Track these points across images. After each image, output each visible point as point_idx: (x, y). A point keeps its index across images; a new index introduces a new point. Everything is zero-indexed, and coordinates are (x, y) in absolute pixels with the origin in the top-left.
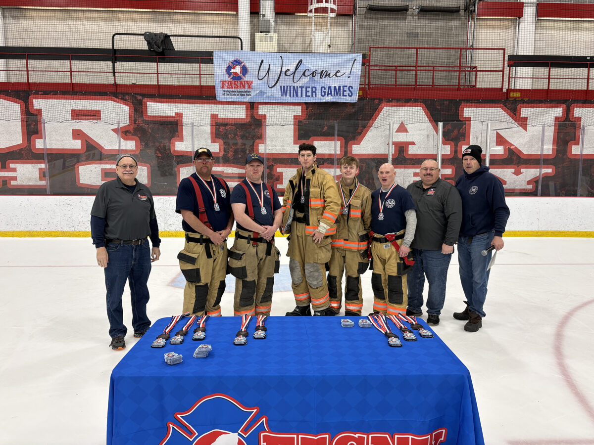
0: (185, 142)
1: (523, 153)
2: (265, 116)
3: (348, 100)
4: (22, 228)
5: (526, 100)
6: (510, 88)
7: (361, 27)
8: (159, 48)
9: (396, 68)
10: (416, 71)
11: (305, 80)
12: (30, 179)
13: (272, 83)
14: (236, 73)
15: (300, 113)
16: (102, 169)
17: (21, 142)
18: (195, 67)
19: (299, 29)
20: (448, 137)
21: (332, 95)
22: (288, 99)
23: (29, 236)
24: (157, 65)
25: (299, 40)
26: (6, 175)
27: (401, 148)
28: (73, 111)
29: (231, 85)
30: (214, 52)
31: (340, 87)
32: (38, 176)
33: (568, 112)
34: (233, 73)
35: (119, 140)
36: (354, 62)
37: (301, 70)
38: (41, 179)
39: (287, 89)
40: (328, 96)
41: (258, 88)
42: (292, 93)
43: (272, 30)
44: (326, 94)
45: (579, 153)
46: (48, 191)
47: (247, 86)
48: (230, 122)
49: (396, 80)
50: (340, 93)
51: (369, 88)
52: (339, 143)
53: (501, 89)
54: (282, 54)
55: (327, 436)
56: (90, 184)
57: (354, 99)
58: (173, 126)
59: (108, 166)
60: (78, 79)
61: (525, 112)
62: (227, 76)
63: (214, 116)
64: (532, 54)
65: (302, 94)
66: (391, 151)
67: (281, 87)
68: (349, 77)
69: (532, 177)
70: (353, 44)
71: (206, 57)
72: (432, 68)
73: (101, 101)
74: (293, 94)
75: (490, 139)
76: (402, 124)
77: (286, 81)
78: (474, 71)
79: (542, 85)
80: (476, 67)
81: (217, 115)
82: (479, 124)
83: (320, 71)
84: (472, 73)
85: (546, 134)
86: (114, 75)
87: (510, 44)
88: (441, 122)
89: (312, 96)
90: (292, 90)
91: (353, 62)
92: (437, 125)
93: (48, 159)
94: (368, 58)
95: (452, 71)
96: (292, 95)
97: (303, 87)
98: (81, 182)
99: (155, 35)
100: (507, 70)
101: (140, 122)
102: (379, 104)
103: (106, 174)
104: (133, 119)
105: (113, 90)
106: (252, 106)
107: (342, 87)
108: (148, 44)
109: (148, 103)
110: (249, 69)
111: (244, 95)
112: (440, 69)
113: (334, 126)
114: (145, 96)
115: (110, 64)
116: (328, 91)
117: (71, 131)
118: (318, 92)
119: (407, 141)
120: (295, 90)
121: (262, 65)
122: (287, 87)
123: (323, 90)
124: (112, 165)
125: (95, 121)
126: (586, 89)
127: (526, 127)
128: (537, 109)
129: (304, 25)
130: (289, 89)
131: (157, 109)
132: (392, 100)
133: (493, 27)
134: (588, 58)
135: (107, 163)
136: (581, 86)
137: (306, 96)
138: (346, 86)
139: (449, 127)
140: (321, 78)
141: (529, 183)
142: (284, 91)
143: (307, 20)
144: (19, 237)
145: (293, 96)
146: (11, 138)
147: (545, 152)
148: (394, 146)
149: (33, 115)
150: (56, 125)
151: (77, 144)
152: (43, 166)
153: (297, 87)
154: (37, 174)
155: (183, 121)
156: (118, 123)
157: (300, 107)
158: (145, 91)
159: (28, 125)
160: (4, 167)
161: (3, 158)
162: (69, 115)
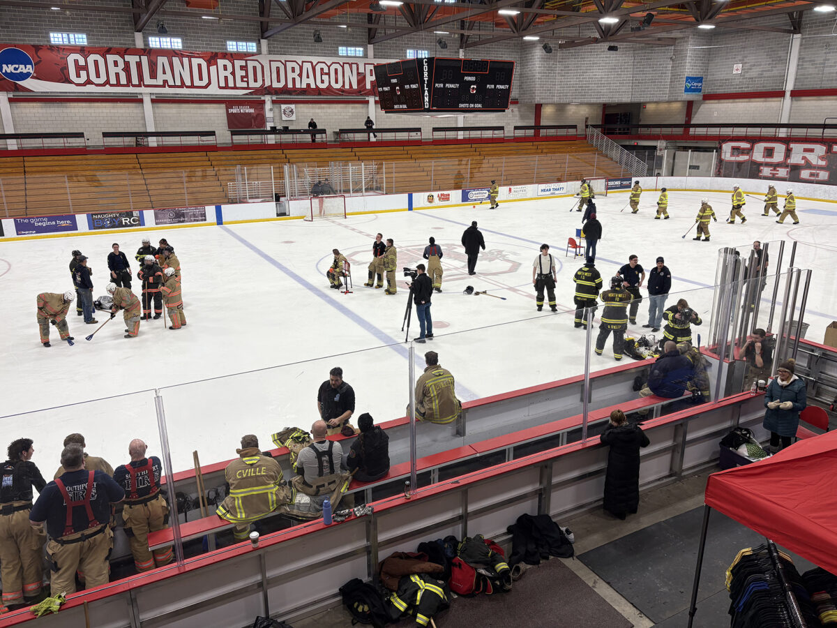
12: (783, 175)
17: (783, 160)
26: (775, 173)
28: (804, 149)
35: (820, 161)
38: (786, 175)
46: (788, 180)
59: (812, 171)
60: (808, 136)
73: (815, 145)
86: (823, 134)
93: (791, 167)
98: (801, 177)
101: (829, 154)
104: (827, 152)
105: (821, 140)
109: (834, 146)
115: (822, 130)
117: (802, 157)
125: (812, 153)
146: (780, 158)
149: (789, 150)
150: (797, 154)
152: (788, 170)
156: (821, 154)
158: (834, 140)
159: (787, 154)
160: (775, 169)
161: (776, 166)
162: (802, 151)
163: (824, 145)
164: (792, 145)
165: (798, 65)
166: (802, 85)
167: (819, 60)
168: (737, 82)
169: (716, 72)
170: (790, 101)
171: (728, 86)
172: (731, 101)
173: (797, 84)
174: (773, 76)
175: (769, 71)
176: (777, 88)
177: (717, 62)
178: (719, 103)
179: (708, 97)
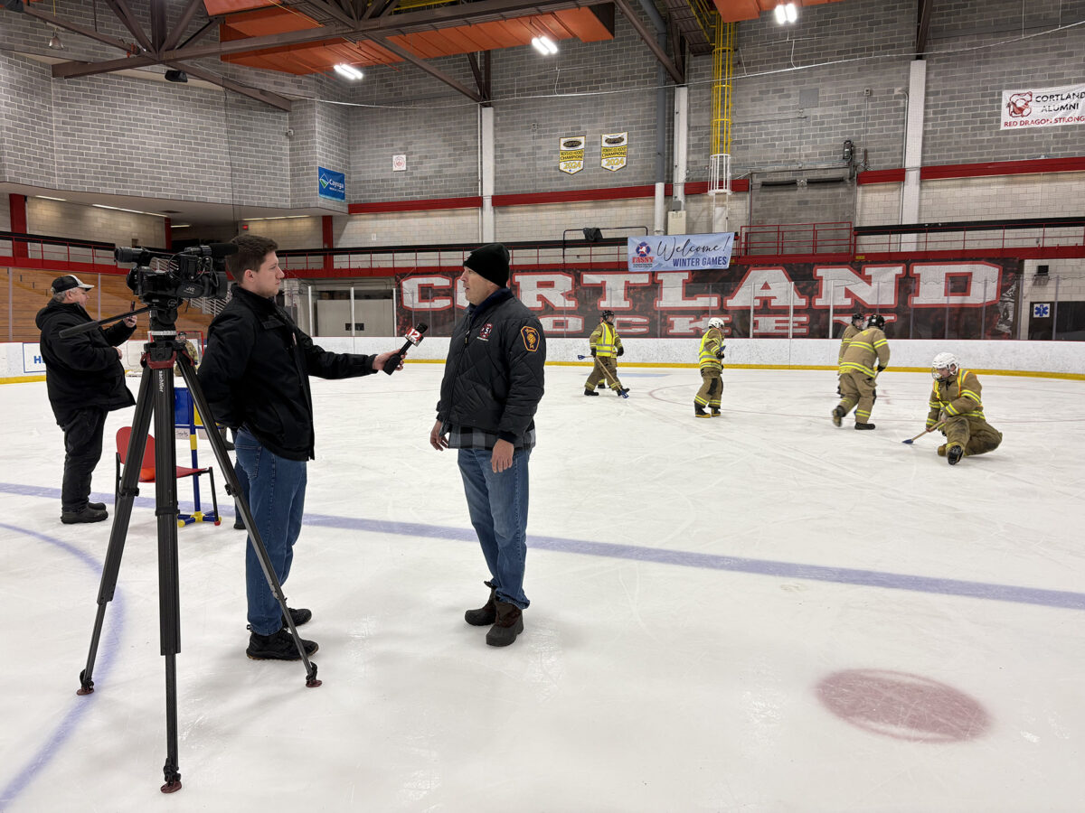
0: (606, 302)
1: (867, 304)
2: (662, 280)
3: (721, 267)
5: (869, 261)
6: (856, 252)
8: (593, 237)
11: (691, 254)
13: (667, 258)
14: (642, 252)
15: (687, 278)
16: (553, 320)
18: (615, 248)
22: (679, 268)
24: (591, 249)
27: (765, 301)
28: (538, 282)
29: (639, 260)
30: (629, 238)
31: (716, 258)
33: (908, 270)
35: (565, 301)
36: (728, 239)
37: (688, 247)
40: (707, 265)
41: (657, 260)
42: (682, 264)
43: (682, 208)
44: (707, 263)
45: (919, 303)
47: (649, 260)
48: (638, 286)
50: (717, 263)
52: (714, 298)
53: (849, 253)
57: (727, 266)
58: (599, 290)
59: (557, 318)
60: (542, 261)
62: (637, 254)
63: (627, 282)
65: (689, 264)
67: (674, 260)
68: (724, 250)
71: (623, 242)
73: (555, 275)
75: (837, 294)
76: (766, 283)
77: (678, 256)
79: (885, 249)
81: (629, 281)
82: (825, 281)
83: (703, 247)
86: (564, 257)
88: (794, 281)
89: (696, 265)
90: (682, 261)
94: (739, 235)
97: (690, 259)
99: (590, 229)
100: (853, 238)
101: (578, 288)
102: (748, 268)
104: (574, 286)
105: (563, 267)
107: (718, 258)
108: (585, 235)
109: (585, 275)
110: (652, 249)
111: (648, 267)
114: (580, 270)
115: (561, 250)
116: (708, 261)
117: (537, 295)
118: (701, 262)
119: (770, 296)
120: (684, 261)
121: (660, 245)
123: (704, 260)
124: (560, 318)
125: (550, 289)
126: (924, 250)
127: (869, 283)
128: (881, 269)
129: (706, 202)
130: (679, 261)
131: (590, 279)
132: (758, 265)
134: (926, 225)
135: (556, 316)
136: (920, 248)
137: (692, 265)
138: (721, 258)
139: (802, 284)
140: (703, 252)
142: (676, 263)
145: (683, 266)
148: (757, 300)
150: (528, 292)
151: (539, 304)
153: (686, 259)
155: (606, 286)
156: (565, 289)
157: (688, 273)
158: (583, 267)
162: (536, 286)
163: (569, 274)
164: (518, 278)
165: (495, 157)
166: (506, 188)
167: (526, 149)
168: (401, 184)
169: (364, 167)
170: (492, 212)
171: (388, 190)
172: (396, 215)
173: (499, 186)
174: (459, 175)
175: (450, 166)
176: (469, 194)
177: (364, 152)
178: (377, 219)
179: (357, 209)
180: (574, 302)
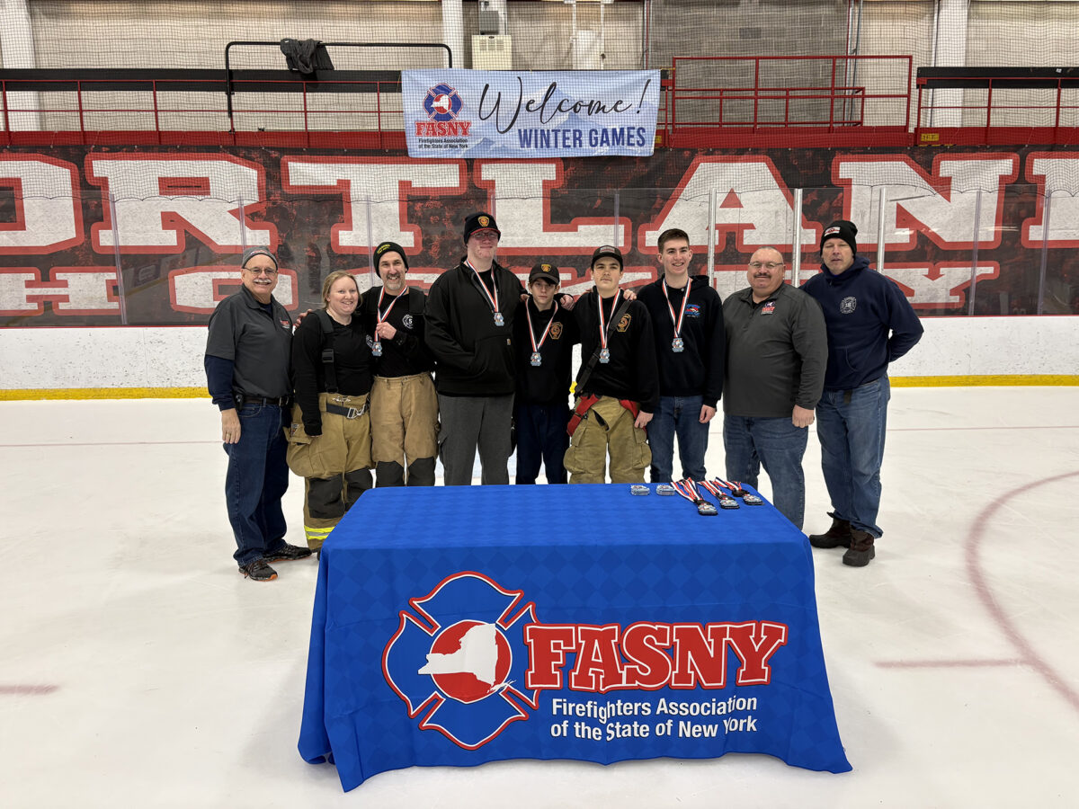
0: (355, 231)
1: (943, 241)
2: (493, 182)
3: (637, 151)
4: (81, 384)
5: (949, 146)
6: (922, 125)
7: (659, 21)
8: (308, 67)
9: (722, 94)
10: (756, 98)
11: (562, 118)
12: (91, 300)
13: (504, 126)
14: (441, 109)
15: (553, 177)
16: (214, 281)
17: (74, 235)
18: (370, 98)
19: (548, 26)
20: (810, 215)
21: (608, 145)
22: (532, 151)
23: (94, 397)
24: (305, 96)
25: (549, 46)
26: (49, 294)
27: (731, 235)
28: (161, 180)
29: (433, 130)
30: (403, 73)
31: (622, 130)
32: (105, 294)
33: (1022, 168)
34: (437, 108)
35: (243, 229)
36: (646, 86)
37: (554, 100)
38: (110, 300)
39: (530, 135)
40: (601, 145)
41: (480, 134)
42: (539, 142)
43: (502, 29)
44: (599, 142)
45: (1040, 238)
46: (124, 319)
47: (460, 131)
48: (432, 194)
49: (721, 116)
50: (623, 141)
51: (674, 130)
52: (622, 227)
53: (906, 128)
54: (521, 74)
55: (616, 627)
56: (193, 306)
57: (648, 150)
58: (334, 204)
59: (224, 275)
60: (170, 124)
61: (947, 167)
62: (426, 114)
63: (404, 185)
64: (962, 65)
65: (556, 143)
66: (713, 241)
67: (520, 131)
68: (638, 112)
69: (959, 282)
70: (645, 52)
71: (389, 81)
72: (784, 93)
73: (209, 162)
74: (542, 143)
75: (885, 216)
76: (732, 192)
77: (528, 121)
78: (858, 97)
79: (978, 120)
80: (863, 89)
81: (410, 182)
82: (867, 191)
83: (588, 103)
84: (855, 100)
85: (984, 206)
86: (231, 116)
87: (923, 46)
88: (799, 188)
89: (575, 146)
90: (539, 136)
91: (644, 85)
92: (793, 193)
93: (122, 264)
94: (670, 78)
95: (820, 97)
96: (539, 145)
97: (559, 131)
98: (179, 303)
99: (300, 43)
100: (915, 92)
101: (276, 196)
102: (692, 158)
103: (220, 287)
104: (265, 193)
105: (229, 141)
106: (470, 166)
107: (626, 130)
108: (287, 59)
109: (291, 164)
110: (464, 101)
111: (456, 147)
112: (799, 93)
113: (613, 199)
114: (283, 151)
115: (222, 96)
116: (603, 137)
117: (160, 215)
118: (585, 139)
119: (741, 222)
120: (545, 136)
121: (487, 94)
122: (531, 131)
123: (594, 135)
124: (231, 273)
125: (201, 197)
126: (1053, 124)
127: (949, 194)
128: (969, 163)
129: (558, 18)
130: (533, 135)
131: (306, 174)
132: (714, 150)
133: (893, 17)
134: (1059, 71)
135: (223, 270)
136: (1045, 120)
137: (564, 146)
138: (634, 128)
139: (813, 197)
140: (590, 115)
141: (954, 292)
142: (525, 139)
143: (563, 10)
144: (77, 398)
145: (542, 146)
146: (57, 228)
147: (982, 238)
148: (717, 231)
149: (93, 188)
150: (133, 205)
151: (170, 238)
152: (113, 276)
153: (548, 131)
154: (103, 291)
155: (352, 194)
156: (240, 200)
157: (554, 166)
158: (287, 143)
159: (85, 207)
160: (46, 279)
161: (45, 263)
162: (156, 188)
163: (248, 160)
164: (101, 168)
180: (266, 233)
